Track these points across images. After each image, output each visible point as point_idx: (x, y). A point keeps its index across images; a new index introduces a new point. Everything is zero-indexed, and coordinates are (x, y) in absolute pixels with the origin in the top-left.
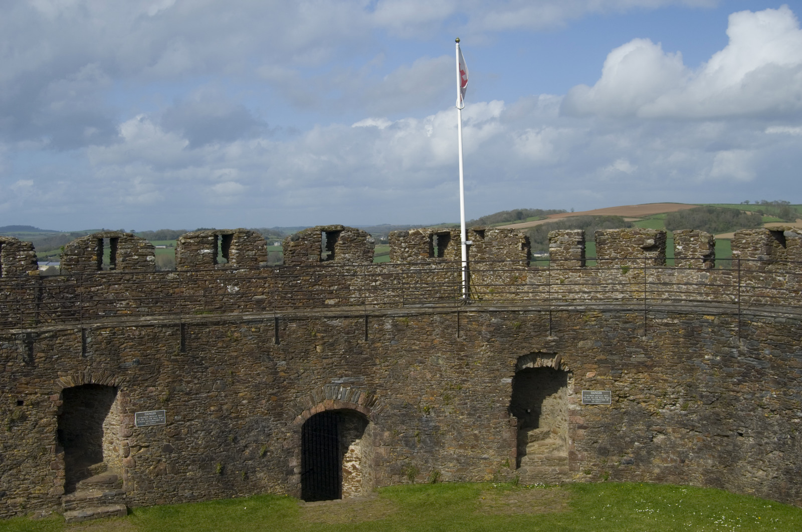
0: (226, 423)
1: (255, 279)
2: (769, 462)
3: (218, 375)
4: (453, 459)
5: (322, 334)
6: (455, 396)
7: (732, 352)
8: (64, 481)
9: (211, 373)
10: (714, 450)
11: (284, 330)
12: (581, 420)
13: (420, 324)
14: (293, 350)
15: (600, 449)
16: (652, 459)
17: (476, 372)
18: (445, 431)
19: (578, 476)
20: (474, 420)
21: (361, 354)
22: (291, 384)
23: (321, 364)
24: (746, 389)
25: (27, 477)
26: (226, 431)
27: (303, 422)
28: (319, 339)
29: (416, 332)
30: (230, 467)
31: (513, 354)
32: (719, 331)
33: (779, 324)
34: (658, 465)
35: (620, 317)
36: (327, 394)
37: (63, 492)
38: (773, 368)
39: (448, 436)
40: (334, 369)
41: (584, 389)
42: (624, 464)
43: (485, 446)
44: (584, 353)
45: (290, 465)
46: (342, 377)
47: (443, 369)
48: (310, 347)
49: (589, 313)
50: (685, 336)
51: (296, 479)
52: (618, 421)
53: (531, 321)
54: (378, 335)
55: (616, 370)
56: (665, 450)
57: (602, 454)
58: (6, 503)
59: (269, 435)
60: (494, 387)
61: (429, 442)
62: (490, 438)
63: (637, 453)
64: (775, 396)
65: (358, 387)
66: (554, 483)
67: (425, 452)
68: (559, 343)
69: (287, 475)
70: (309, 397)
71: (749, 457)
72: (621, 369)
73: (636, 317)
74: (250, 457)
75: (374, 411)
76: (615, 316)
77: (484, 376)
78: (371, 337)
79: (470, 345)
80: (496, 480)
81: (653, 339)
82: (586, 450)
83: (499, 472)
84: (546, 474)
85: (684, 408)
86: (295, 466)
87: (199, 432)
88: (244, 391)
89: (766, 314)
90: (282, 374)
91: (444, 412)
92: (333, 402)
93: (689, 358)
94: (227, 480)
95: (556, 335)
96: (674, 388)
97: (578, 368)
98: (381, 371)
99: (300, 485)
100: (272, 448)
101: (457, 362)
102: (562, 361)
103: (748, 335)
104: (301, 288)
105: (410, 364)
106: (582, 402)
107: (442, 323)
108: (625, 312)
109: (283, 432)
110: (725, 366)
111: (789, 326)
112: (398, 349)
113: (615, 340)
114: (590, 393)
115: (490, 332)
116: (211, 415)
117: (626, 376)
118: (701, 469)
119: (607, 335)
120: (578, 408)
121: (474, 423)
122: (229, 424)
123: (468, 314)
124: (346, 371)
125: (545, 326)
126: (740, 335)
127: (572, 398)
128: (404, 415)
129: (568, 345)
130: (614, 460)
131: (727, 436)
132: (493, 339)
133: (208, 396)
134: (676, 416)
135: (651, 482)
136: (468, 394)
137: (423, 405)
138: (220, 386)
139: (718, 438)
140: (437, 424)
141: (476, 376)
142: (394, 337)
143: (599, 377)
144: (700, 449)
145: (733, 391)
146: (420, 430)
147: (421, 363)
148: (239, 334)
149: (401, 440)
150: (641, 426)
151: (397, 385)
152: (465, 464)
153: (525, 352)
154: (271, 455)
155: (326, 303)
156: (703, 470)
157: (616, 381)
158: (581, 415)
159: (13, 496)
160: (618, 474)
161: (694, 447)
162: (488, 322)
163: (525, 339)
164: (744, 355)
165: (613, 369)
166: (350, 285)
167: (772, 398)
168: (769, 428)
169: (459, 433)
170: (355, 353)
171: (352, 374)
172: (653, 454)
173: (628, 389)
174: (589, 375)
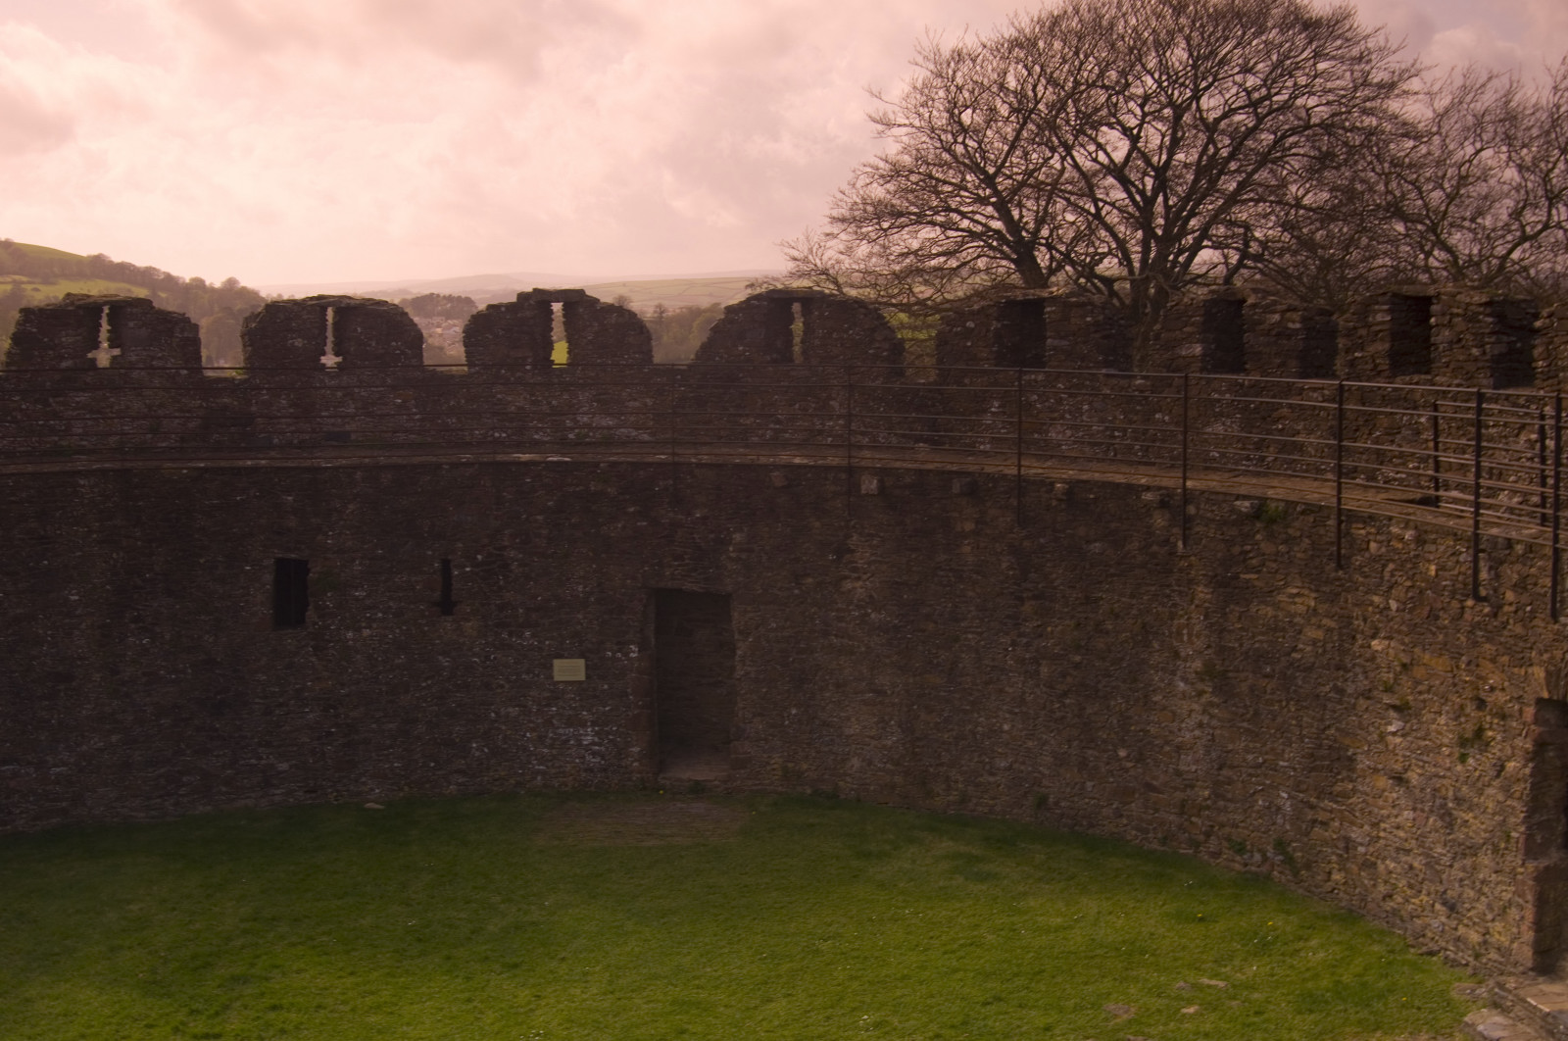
8: (1531, 934)
25: (1486, 889)
37: (1530, 964)
58: (1456, 929)
159: (1465, 921)
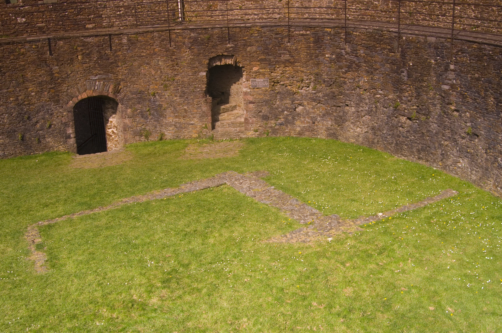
0: (22, 108)
1: (36, 12)
2: (363, 122)
3: (13, 77)
4: (172, 125)
5: (81, 48)
6: (171, 85)
7: (342, 52)
9: (8, 76)
10: (332, 115)
11: (55, 46)
12: (251, 98)
13: (145, 39)
14: (62, 59)
15: (263, 116)
16: (295, 121)
17: (183, 69)
18: (166, 107)
19: (250, 133)
20: (184, 100)
21: (108, 59)
22: (64, 81)
23: (82, 67)
24: (350, 76)
26: (22, 113)
27: (73, 105)
28: (79, 51)
29: (143, 44)
30: (27, 136)
31: (206, 56)
32: (334, 38)
33: (368, 34)
34: (299, 125)
35: (273, 30)
36: (88, 87)
38: (365, 62)
39: (168, 111)
40: (91, 70)
41: (252, 78)
42: (278, 125)
43: (191, 116)
44: (251, 55)
45: (68, 133)
46: (97, 75)
47: (162, 67)
48: (74, 57)
49: (253, 28)
50: (314, 42)
51: (72, 141)
52: (274, 98)
53: (216, 34)
54: (118, 47)
55: (272, 65)
56: (303, 116)
57: (265, 119)
59: (52, 114)
60: (195, 78)
61: (156, 115)
62: (194, 111)
63: (286, 118)
64: (366, 80)
65: (108, 81)
66: (235, 138)
67: (154, 121)
68: (235, 48)
69: (66, 139)
70: (76, 89)
71: (352, 120)
72: (275, 65)
73: (283, 30)
74: (40, 128)
75: (120, 96)
76: (270, 30)
77: (188, 72)
78: (114, 48)
79: (178, 51)
80: (199, 137)
81: (294, 45)
82: (255, 117)
83: (201, 132)
84: (230, 133)
85: (314, 89)
86: (71, 133)
87: (4, 115)
88: (32, 87)
89: (362, 27)
90: (56, 75)
91: (164, 95)
92: (92, 91)
93: (317, 57)
94: (26, 144)
95: (232, 44)
96: (308, 76)
97: (248, 65)
98: (122, 70)
99: (76, 145)
100: (54, 122)
101: (170, 63)
102: (237, 60)
103: (351, 41)
104: (69, 17)
105: (140, 66)
106: (251, 87)
107: (160, 38)
108: (277, 27)
109: (61, 112)
110: (338, 61)
111: (374, 35)
112: (132, 56)
113: (270, 46)
114: (255, 81)
115: (190, 42)
116: (11, 103)
117: (278, 69)
118: (324, 128)
119: (265, 43)
120: (249, 91)
121: (184, 102)
122: (24, 109)
123: (176, 31)
124: (99, 71)
125: (225, 37)
126: (346, 41)
127: (245, 84)
128: (139, 98)
129: (241, 49)
130: (272, 123)
131: (340, 107)
132: (193, 47)
133: (7, 91)
134: (309, 94)
135: (295, 136)
136: (179, 83)
137: (151, 91)
138: (16, 84)
139: (334, 108)
140: (161, 103)
141: (183, 71)
142: (129, 48)
143: (261, 70)
144: (324, 115)
145: (343, 78)
146: (150, 107)
147: (148, 64)
148: (24, 50)
149: (138, 114)
150: (288, 101)
151: (133, 79)
152: (179, 128)
153: (214, 55)
154: (54, 127)
155: (87, 27)
156: (326, 128)
157: (272, 72)
158: (251, 95)
160: (275, 131)
161: (320, 114)
162: (189, 36)
163: (213, 47)
164: (349, 54)
165: (269, 65)
166: (102, 14)
167: (364, 82)
168: (363, 101)
169: (175, 108)
170: (104, 59)
171: (103, 73)
172: (295, 118)
173: (279, 77)
174: (255, 69)
